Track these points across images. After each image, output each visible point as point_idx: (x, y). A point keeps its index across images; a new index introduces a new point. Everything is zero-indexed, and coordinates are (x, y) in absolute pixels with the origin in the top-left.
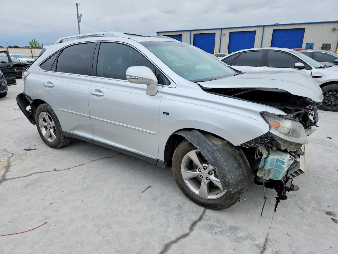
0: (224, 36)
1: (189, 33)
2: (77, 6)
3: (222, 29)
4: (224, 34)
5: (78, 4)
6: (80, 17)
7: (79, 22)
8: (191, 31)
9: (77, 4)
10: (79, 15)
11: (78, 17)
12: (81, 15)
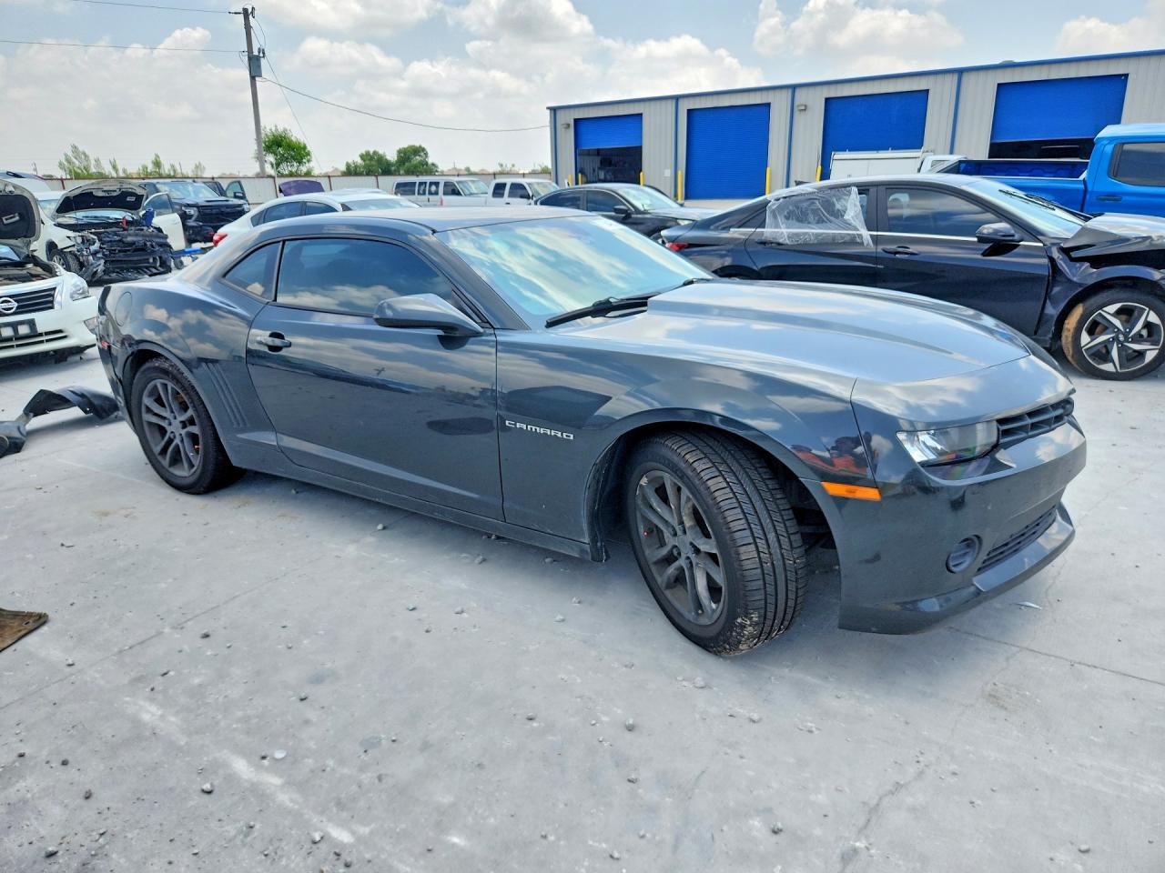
0: (803, 113)
1: (671, 106)
2: (247, 19)
3: (794, 88)
4: (803, 108)
5: (250, 11)
6: (258, 58)
7: (253, 78)
8: (677, 98)
9: (245, 11)
10: (256, 53)
11: (250, 59)
12: (264, 53)
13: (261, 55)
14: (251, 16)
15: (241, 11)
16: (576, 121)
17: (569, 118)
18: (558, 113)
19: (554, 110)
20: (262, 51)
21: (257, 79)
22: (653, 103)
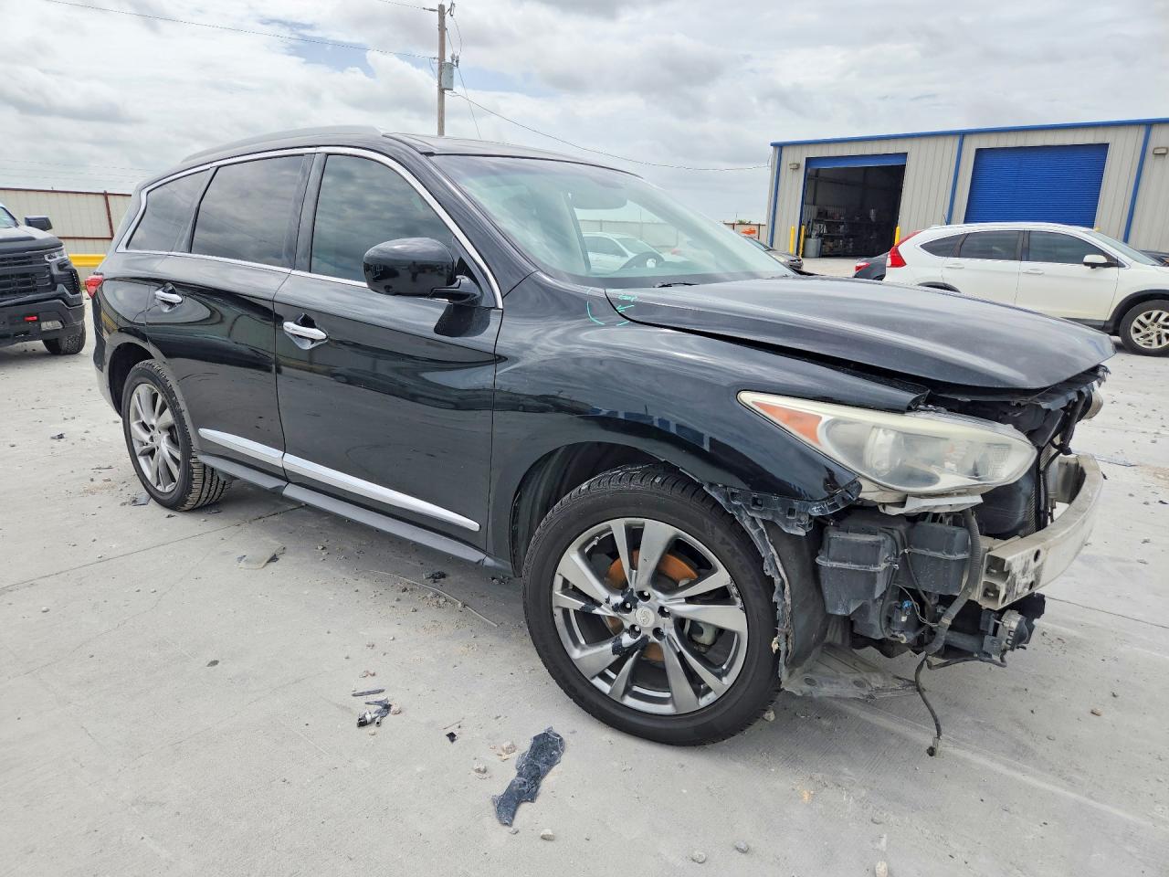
0: (1160, 159)
1: (952, 144)
2: (442, 18)
4: (1164, 151)
5: (447, 8)
6: (451, 67)
7: (442, 91)
8: (963, 135)
9: (442, 7)
10: (448, 59)
11: (441, 67)
12: (457, 61)
13: (455, 63)
14: (447, 16)
15: (437, 8)
16: (808, 160)
17: (800, 156)
18: (785, 151)
19: (780, 147)
20: (456, 59)
21: (446, 92)
22: (924, 142)
